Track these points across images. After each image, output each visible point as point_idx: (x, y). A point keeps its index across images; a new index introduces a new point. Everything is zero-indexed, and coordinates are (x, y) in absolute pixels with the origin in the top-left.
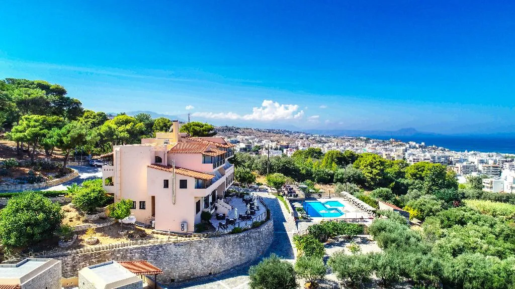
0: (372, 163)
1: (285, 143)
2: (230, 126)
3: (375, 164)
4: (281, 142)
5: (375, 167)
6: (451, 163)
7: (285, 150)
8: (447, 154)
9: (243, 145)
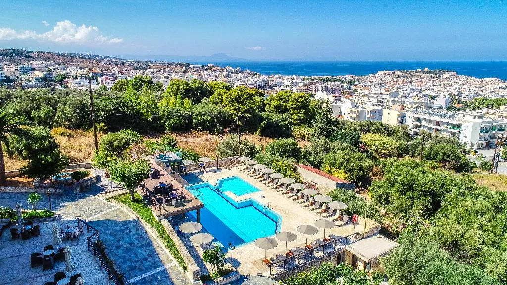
0: (239, 97)
1: (98, 70)
2: (17, 48)
3: (243, 98)
4: (93, 69)
5: (242, 103)
6: (270, 87)
7: (100, 79)
8: (266, 78)
9: (40, 74)
